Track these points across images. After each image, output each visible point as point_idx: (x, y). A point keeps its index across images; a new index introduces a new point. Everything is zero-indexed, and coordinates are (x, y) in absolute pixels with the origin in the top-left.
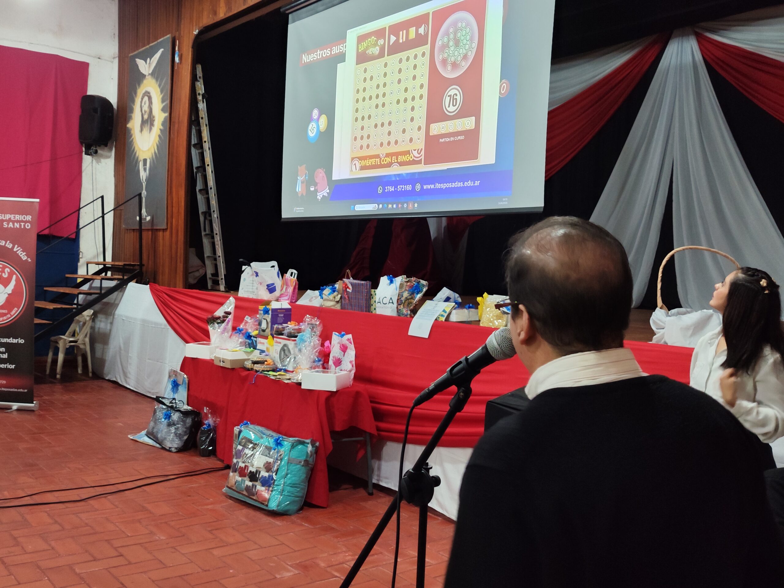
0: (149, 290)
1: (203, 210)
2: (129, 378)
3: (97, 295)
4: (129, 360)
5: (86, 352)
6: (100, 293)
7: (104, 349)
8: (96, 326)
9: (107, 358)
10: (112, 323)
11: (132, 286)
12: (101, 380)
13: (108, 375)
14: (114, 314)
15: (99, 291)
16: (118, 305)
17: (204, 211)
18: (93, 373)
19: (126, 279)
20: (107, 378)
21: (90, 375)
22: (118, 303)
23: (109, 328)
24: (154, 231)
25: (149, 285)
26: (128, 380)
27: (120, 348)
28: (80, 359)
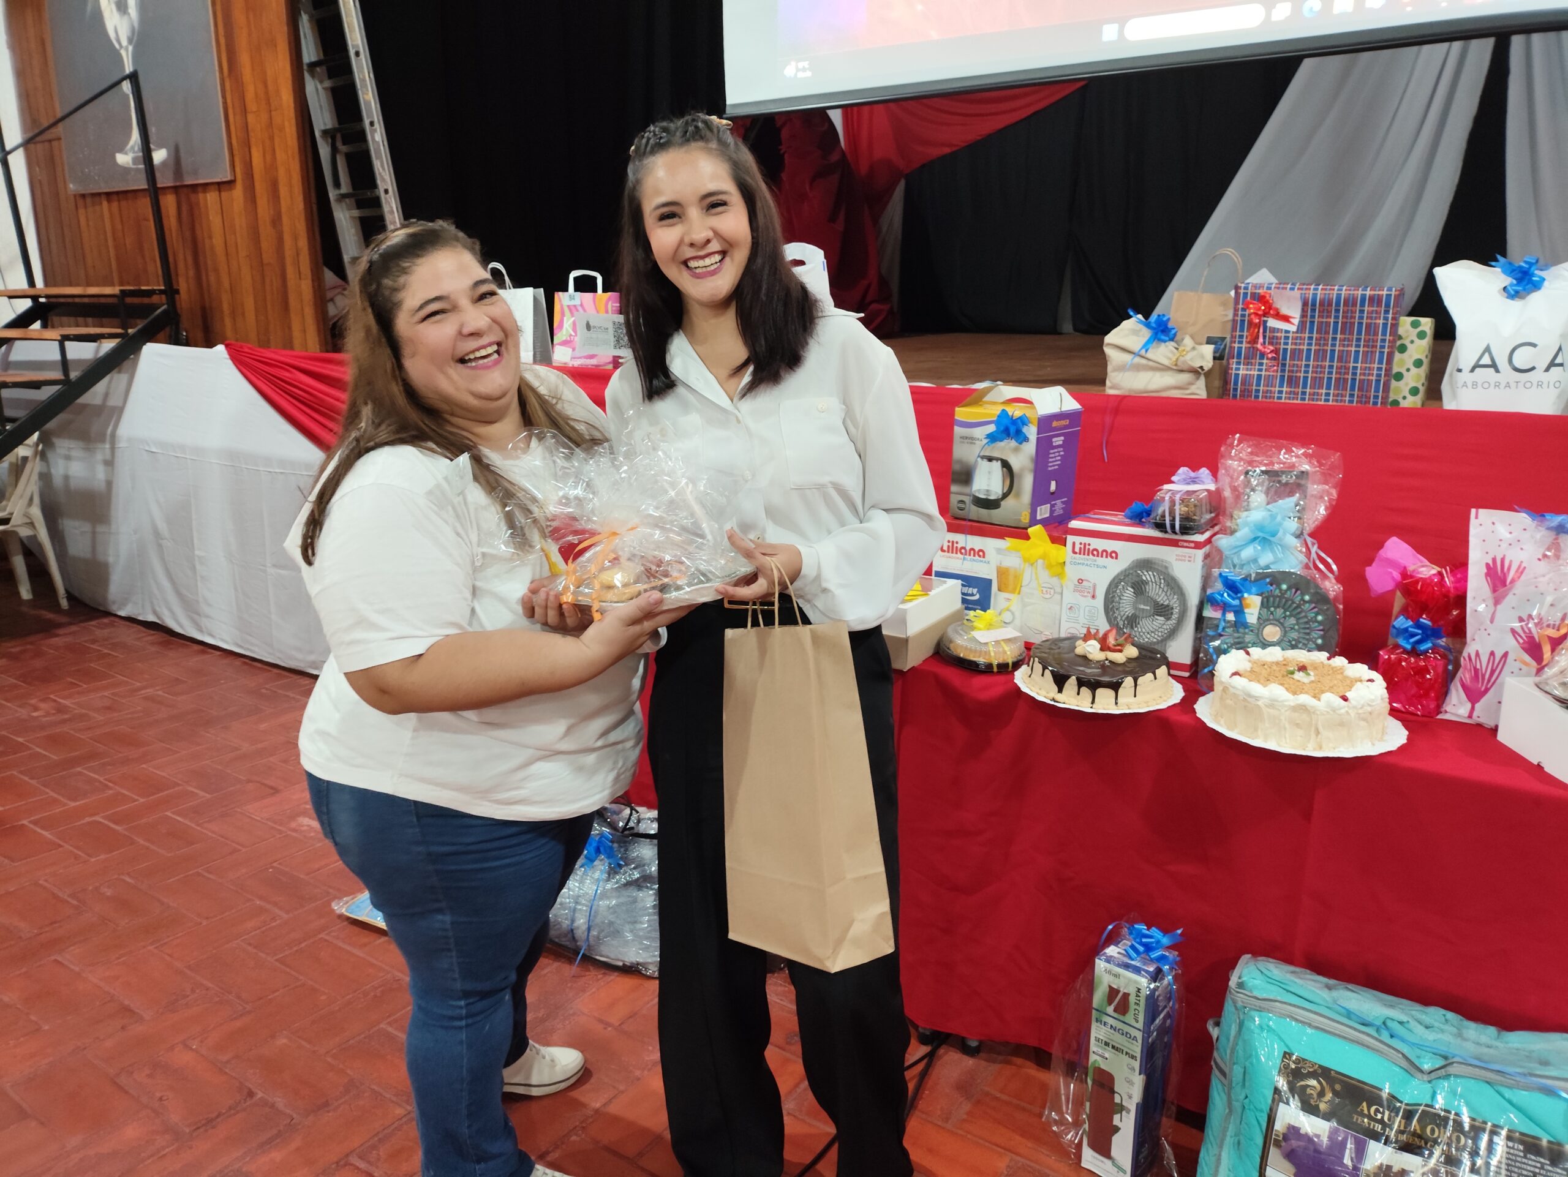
0: (230, 362)
1: (325, 124)
2: (208, 617)
3: (57, 387)
4: (198, 567)
5: (40, 546)
6: (66, 382)
7: (94, 533)
8: (53, 471)
9: (111, 560)
10: (109, 463)
11: (154, 354)
12: (106, 620)
13: (123, 605)
14: (113, 435)
15: (57, 375)
16: (119, 411)
17: (329, 126)
18: (70, 597)
19: (134, 335)
20: (122, 613)
21: (64, 603)
22: (120, 404)
23: (101, 473)
24: (188, 192)
25: (220, 348)
26: (204, 622)
27: (157, 534)
28: (19, 564)
